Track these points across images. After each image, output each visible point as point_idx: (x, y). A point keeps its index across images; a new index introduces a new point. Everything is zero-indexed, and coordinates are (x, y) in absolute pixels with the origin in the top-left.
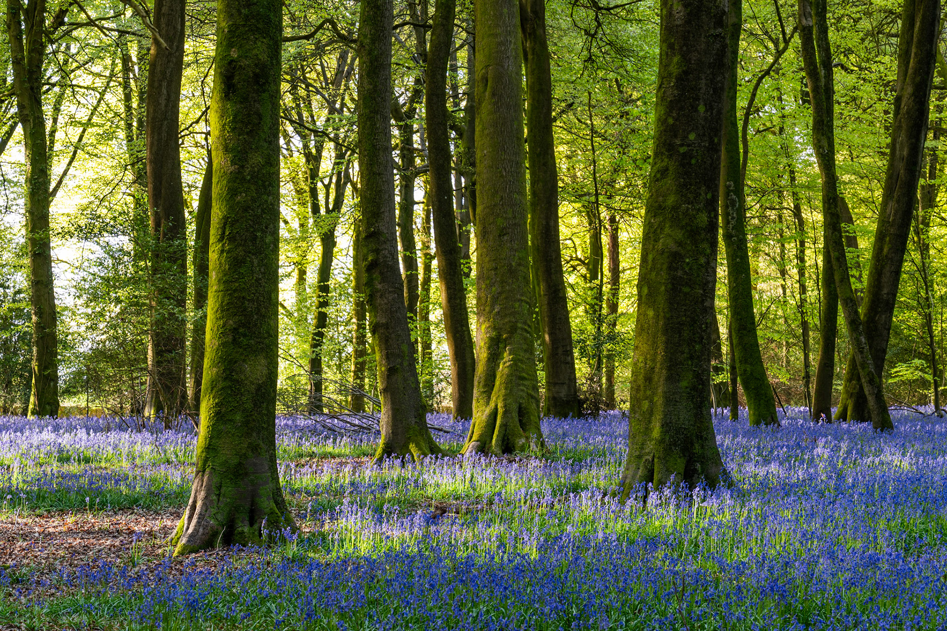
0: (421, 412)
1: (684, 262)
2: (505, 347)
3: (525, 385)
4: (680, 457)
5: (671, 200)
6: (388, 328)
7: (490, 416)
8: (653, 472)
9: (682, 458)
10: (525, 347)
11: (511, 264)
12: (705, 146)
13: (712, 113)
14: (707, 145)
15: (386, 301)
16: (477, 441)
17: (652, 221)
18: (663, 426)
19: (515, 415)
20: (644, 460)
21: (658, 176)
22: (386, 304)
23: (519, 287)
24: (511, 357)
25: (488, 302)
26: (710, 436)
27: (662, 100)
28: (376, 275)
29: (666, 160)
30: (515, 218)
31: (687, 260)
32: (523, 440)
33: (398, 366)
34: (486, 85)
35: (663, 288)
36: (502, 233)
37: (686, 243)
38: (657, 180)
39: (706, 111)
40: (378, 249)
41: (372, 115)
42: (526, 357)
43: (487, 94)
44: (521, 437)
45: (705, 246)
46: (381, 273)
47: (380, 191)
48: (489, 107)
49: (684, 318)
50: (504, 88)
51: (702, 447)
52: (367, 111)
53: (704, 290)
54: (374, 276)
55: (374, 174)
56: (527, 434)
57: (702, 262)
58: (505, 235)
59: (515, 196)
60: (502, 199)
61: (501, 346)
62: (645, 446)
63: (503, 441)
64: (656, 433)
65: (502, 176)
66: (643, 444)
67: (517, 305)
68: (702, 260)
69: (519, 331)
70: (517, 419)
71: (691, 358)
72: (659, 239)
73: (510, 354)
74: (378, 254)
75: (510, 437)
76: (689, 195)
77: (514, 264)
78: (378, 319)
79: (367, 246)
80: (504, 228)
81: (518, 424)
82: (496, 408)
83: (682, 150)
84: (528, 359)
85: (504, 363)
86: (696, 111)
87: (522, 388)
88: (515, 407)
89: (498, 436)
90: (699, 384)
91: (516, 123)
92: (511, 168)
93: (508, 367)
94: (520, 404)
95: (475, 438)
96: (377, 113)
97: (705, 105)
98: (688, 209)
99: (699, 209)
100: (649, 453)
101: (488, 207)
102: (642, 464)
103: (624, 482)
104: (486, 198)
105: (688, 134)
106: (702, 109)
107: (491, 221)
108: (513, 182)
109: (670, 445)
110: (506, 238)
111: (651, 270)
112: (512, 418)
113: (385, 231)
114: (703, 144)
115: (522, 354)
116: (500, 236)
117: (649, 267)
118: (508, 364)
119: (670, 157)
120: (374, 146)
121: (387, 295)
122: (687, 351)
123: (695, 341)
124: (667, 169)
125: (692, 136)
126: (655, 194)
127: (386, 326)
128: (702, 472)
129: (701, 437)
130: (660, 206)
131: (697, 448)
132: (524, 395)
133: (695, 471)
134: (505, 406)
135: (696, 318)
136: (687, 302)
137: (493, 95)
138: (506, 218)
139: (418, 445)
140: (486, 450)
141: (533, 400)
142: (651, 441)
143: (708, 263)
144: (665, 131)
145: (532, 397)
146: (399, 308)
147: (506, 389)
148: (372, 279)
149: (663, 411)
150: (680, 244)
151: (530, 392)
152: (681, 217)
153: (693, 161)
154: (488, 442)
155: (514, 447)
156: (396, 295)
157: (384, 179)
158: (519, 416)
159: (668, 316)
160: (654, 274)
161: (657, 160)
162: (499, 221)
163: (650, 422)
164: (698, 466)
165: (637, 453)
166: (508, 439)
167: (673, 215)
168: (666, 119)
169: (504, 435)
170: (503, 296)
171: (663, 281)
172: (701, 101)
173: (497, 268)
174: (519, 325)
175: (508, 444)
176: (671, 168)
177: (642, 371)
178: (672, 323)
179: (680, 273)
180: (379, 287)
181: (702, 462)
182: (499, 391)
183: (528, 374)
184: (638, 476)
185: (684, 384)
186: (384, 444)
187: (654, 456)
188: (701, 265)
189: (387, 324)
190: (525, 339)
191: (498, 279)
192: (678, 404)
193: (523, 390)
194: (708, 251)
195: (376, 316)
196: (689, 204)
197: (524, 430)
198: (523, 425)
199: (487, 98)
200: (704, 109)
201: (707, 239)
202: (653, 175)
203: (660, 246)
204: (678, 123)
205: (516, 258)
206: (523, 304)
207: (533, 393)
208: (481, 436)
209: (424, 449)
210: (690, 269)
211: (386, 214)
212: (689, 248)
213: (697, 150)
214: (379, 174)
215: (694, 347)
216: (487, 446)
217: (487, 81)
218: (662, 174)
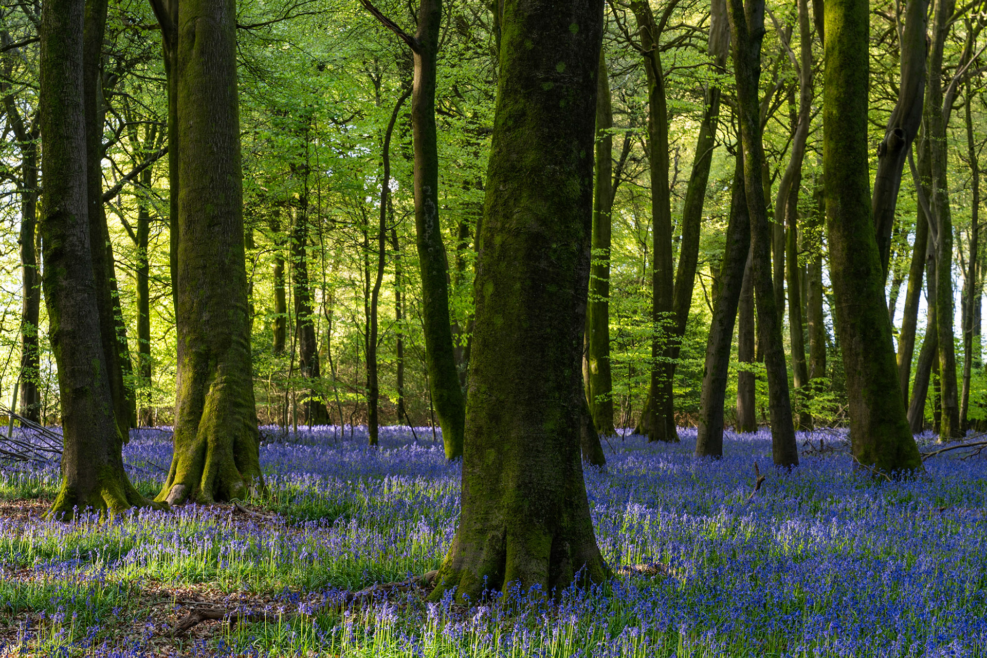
0: (115, 447)
1: (550, 248)
2: (216, 365)
3: (240, 413)
4: (545, 534)
5: (530, 158)
6: (74, 338)
7: (197, 452)
8: (505, 555)
9: (548, 535)
10: (241, 365)
11: (223, 261)
12: (577, 82)
13: (587, 36)
14: (581, 81)
15: (73, 302)
16: (182, 484)
17: (501, 188)
18: (519, 487)
19: (229, 451)
20: (489, 536)
21: (510, 123)
22: (72, 306)
23: (233, 290)
24: (224, 378)
25: (195, 308)
26: (582, 502)
27: (516, 16)
28: (61, 268)
29: (522, 101)
30: (228, 204)
31: (554, 246)
32: (240, 484)
33: (87, 387)
34: (193, 41)
35: (518, 285)
36: (212, 222)
37: (552, 221)
38: (509, 130)
39: (580, 32)
40: (64, 235)
41: (59, 61)
42: (242, 378)
43: (194, 51)
44: (237, 480)
45: (577, 225)
46: (68, 266)
47: (69, 160)
48: (196, 67)
49: (549, 330)
50: (216, 44)
51: (573, 518)
52: (53, 55)
53: (576, 290)
54: (58, 269)
55: (60, 137)
56: (245, 476)
57: (575, 248)
58: (216, 225)
59: (229, 177)
60: (212, 180)
61: (211, 363)
62: (490, 516)
63: (214, 483)
64: (508, 498)
65: (212, 153)
66: (487, 513)
67: (231, 312)
68: (574, 247)
69: (234, 346)
70: (232, 457)
71: (559, 388)
72: (512, 214)
73: (222, 374)
74: (64, 241)
75: (223, 479)
76: (556, 152)
77: (227, 261)
78: (62, 325)
79: (49, 230)
80: (214, 217)
81: (233, 463)
82: (205, 442)
83: (547, 86)
84: (245, 380)
85: (215, 385)
86: (567, 31)
87: (237, 416)
88: (229, 441)
89: (208, 478)
90: (569, 427)
91: (229, 88)
92: (224, 142)
93: (220, 390)
94: (236, 438)
95: (178, 479)
96: (67, 59)
97: (579, 23)
98: (555, 171)
99: (570, 173)
100: (496, 528)
101: (194, 190)
102: (487, 542)
103: (459, 569)
104: (191, 179)
105: (555, 63)
106: (574, 28)
107: (199, 207)
108: (226, 161)
109: (531, 515)
110: (216, 229)
111: (499, 259)
112: (226, 455)
113: (74, 212)
114: (575, 79)
115: (237, 374)
116: (209, 226)
117: (496, 254)
118: (220, 387)
119: (528, 96)
120: (61, 101)
121: (74, 295)
122: (552, 377)
123: (564, 364)
124: (524, 114)
125: (560, 68)
126: (504, 150)
127: (73, 335)
128: (573, 555)
129: (571, 503)
130: (513, 168)
131: (565, 521)
132: (241, 426)
133: (564, 553)
134: (217, 439)
135: (566, 330)
136: (554, 306)
137: (202, 53)
138: (217, 205)
139: (112, 491)
140: (193, 496)
141: (251, 433)
142: (500, 509)
143: (581, 251)
144: (520, 59)
145: (250, 429)
146: (90, 312)
147: (218, 418)
148: (55, 273)
149: (520, 466)
150: (543, 222)
151: (247, 422)
152: (545, 183)
153: (562, 104)
154: (195, 485)
155: (228, 492)
156: (86, 295)
157: (74, 145)
158: (234, 452)
159: (525, 325)
160: (503, 265)
161: (507, 101)
162: (209, 207)
163: (498, 481)
164: (568, 547)
165: (479, 526)
166: (220, 482)
167: (534, 179)
168: (522, 42)
169: (216, 477)
170: (214, 300)
171: (519, 275)
172: (573, 17)
173: (205, 267)
174: (234, 338)
175: (220, 488)
176: (529, 113)
177: (485, 405)
178: (531, 337)
179: (543, 264)
180: (65, 284)
181: (571, 540)
182: (209, 420)
183: (245, 400)
184: (481, 561)
185: (549, 426)
186: (67, 488)
187: (505, 531)
188: (572, 253)
189: (74, 332)
190: (241, 355)
191: (207, 280)
192: (540, 455)
193: (238, 420)
194: (582, 234)
195: (59, 322)
196: (555, 164)
197: (241, 471)
198: (240, 465)
199: (194, 56)
200: (577, 30)
201: (580, 216)
202: (501, 122)
203: (513, 224)
204: (540, 48)
205: (230, 254)
206: (239, 311)
207: (251, 424)
208: (186, 477)
209: (120, 496)
210: (558, 259)
211: (76, 190)
212: (556, 228)
213: (567, 88)
214: (68, 138)
215: (562, 372)
216: (194, 490)
217: (194, 36)
218: (515, 122)
